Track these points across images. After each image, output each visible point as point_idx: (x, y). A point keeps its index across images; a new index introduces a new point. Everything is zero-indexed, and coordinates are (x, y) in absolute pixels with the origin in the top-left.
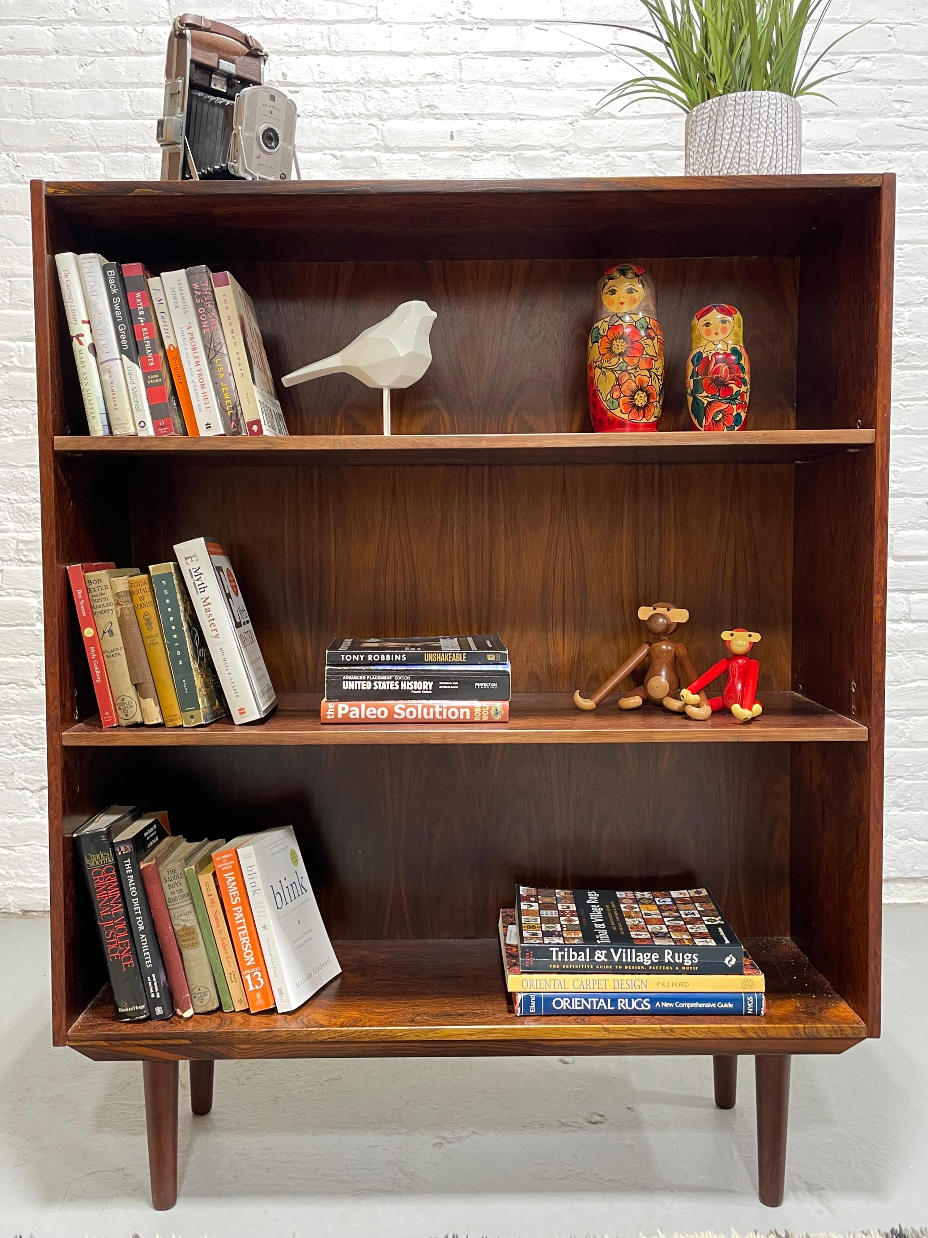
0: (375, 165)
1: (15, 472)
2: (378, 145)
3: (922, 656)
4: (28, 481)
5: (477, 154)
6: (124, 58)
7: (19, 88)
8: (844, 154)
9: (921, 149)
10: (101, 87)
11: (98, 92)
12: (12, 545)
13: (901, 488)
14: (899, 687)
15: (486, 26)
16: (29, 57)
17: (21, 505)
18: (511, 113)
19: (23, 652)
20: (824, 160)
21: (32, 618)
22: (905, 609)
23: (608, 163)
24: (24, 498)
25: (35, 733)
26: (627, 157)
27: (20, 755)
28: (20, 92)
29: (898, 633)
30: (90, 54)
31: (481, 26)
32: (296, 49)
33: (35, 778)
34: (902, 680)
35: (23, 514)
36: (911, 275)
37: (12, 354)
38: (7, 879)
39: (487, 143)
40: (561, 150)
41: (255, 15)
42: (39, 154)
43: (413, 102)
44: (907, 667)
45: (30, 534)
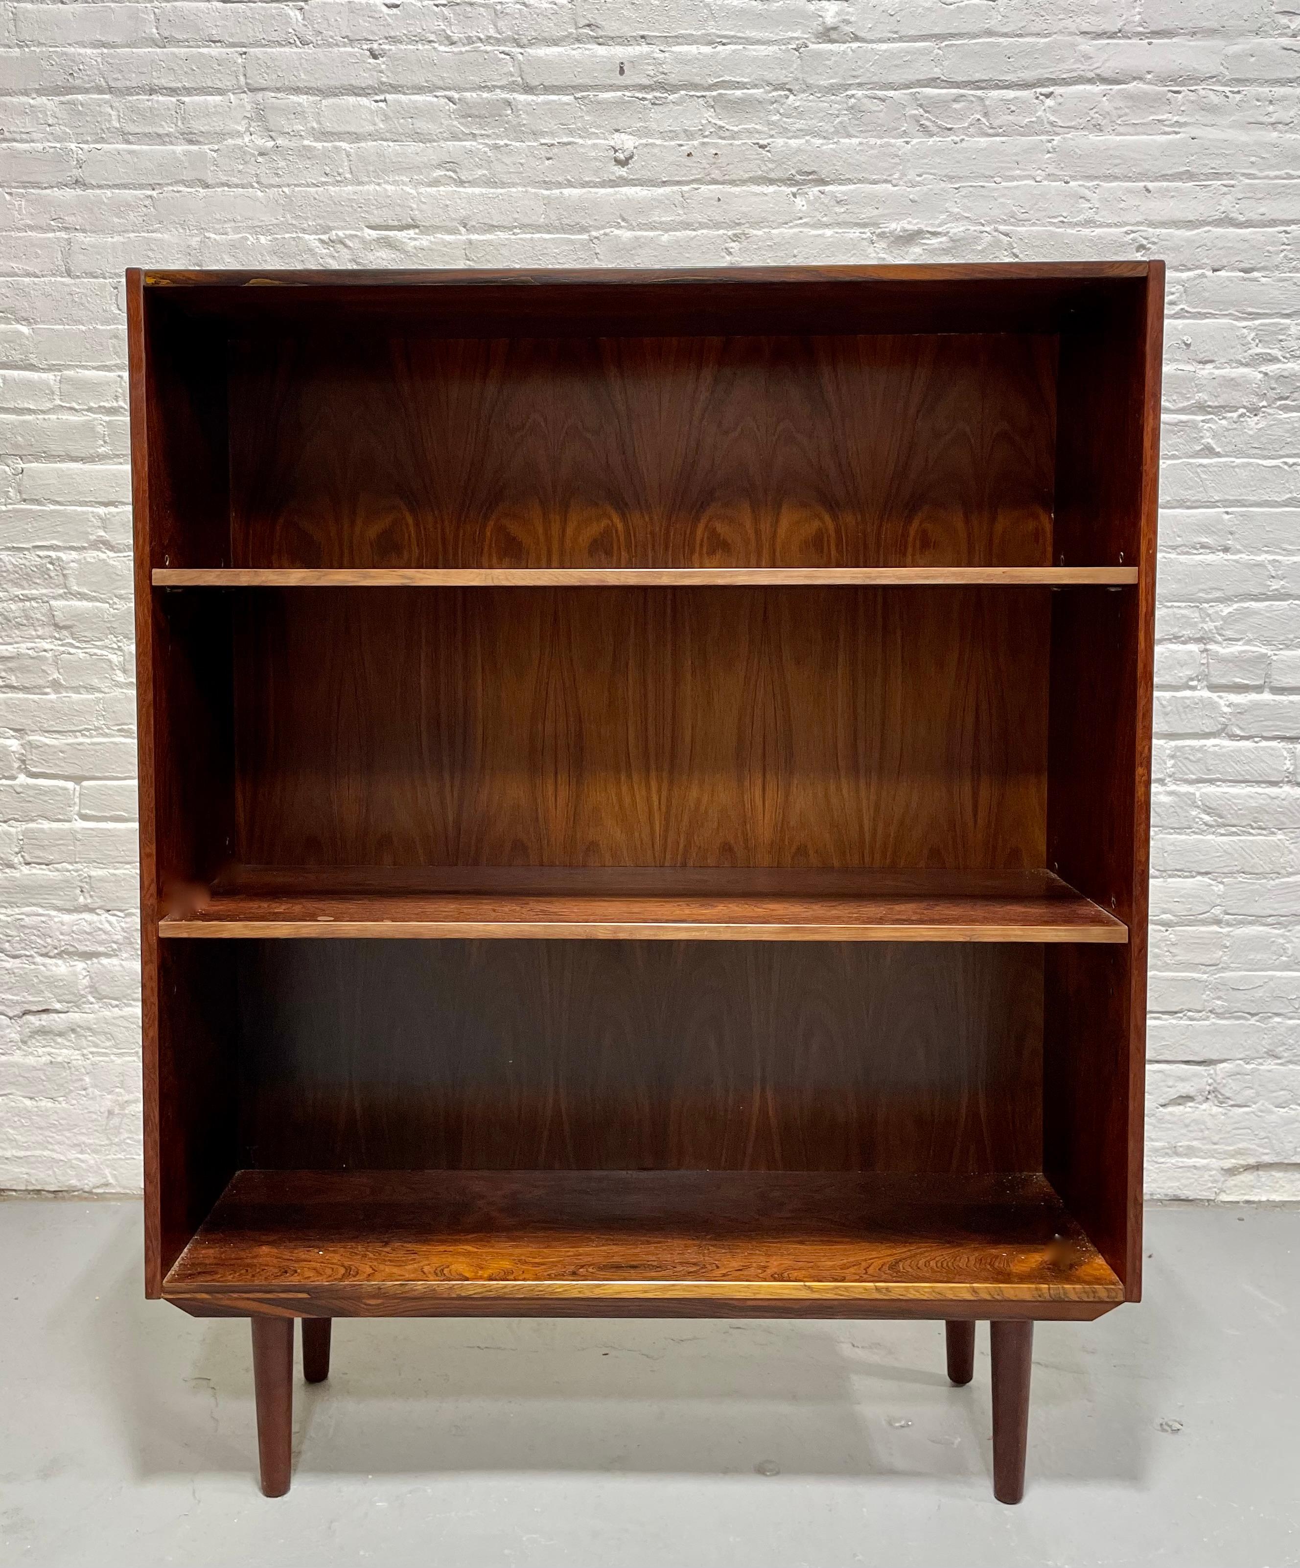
0: (509, 112)
2: (513, 82)
5: (658, 94)
8: (1202, 93)
11: (110, 7)
13: (1283, 587)
14: (1277, 881)
18: (708, 35)
20: (1172, 100)
21: (11, 768)
22: (1288, 765)
23: (852, 108)
25: (14, 933)
26: (880, 99)
29: (1276, 801)
33: (15, 998)
34: (1283, 872)
39: (673, 79)
40: (782, 89)
42: (24, 99)
43: (566, 19)
44: (1290, 852)
45: (9, 647)
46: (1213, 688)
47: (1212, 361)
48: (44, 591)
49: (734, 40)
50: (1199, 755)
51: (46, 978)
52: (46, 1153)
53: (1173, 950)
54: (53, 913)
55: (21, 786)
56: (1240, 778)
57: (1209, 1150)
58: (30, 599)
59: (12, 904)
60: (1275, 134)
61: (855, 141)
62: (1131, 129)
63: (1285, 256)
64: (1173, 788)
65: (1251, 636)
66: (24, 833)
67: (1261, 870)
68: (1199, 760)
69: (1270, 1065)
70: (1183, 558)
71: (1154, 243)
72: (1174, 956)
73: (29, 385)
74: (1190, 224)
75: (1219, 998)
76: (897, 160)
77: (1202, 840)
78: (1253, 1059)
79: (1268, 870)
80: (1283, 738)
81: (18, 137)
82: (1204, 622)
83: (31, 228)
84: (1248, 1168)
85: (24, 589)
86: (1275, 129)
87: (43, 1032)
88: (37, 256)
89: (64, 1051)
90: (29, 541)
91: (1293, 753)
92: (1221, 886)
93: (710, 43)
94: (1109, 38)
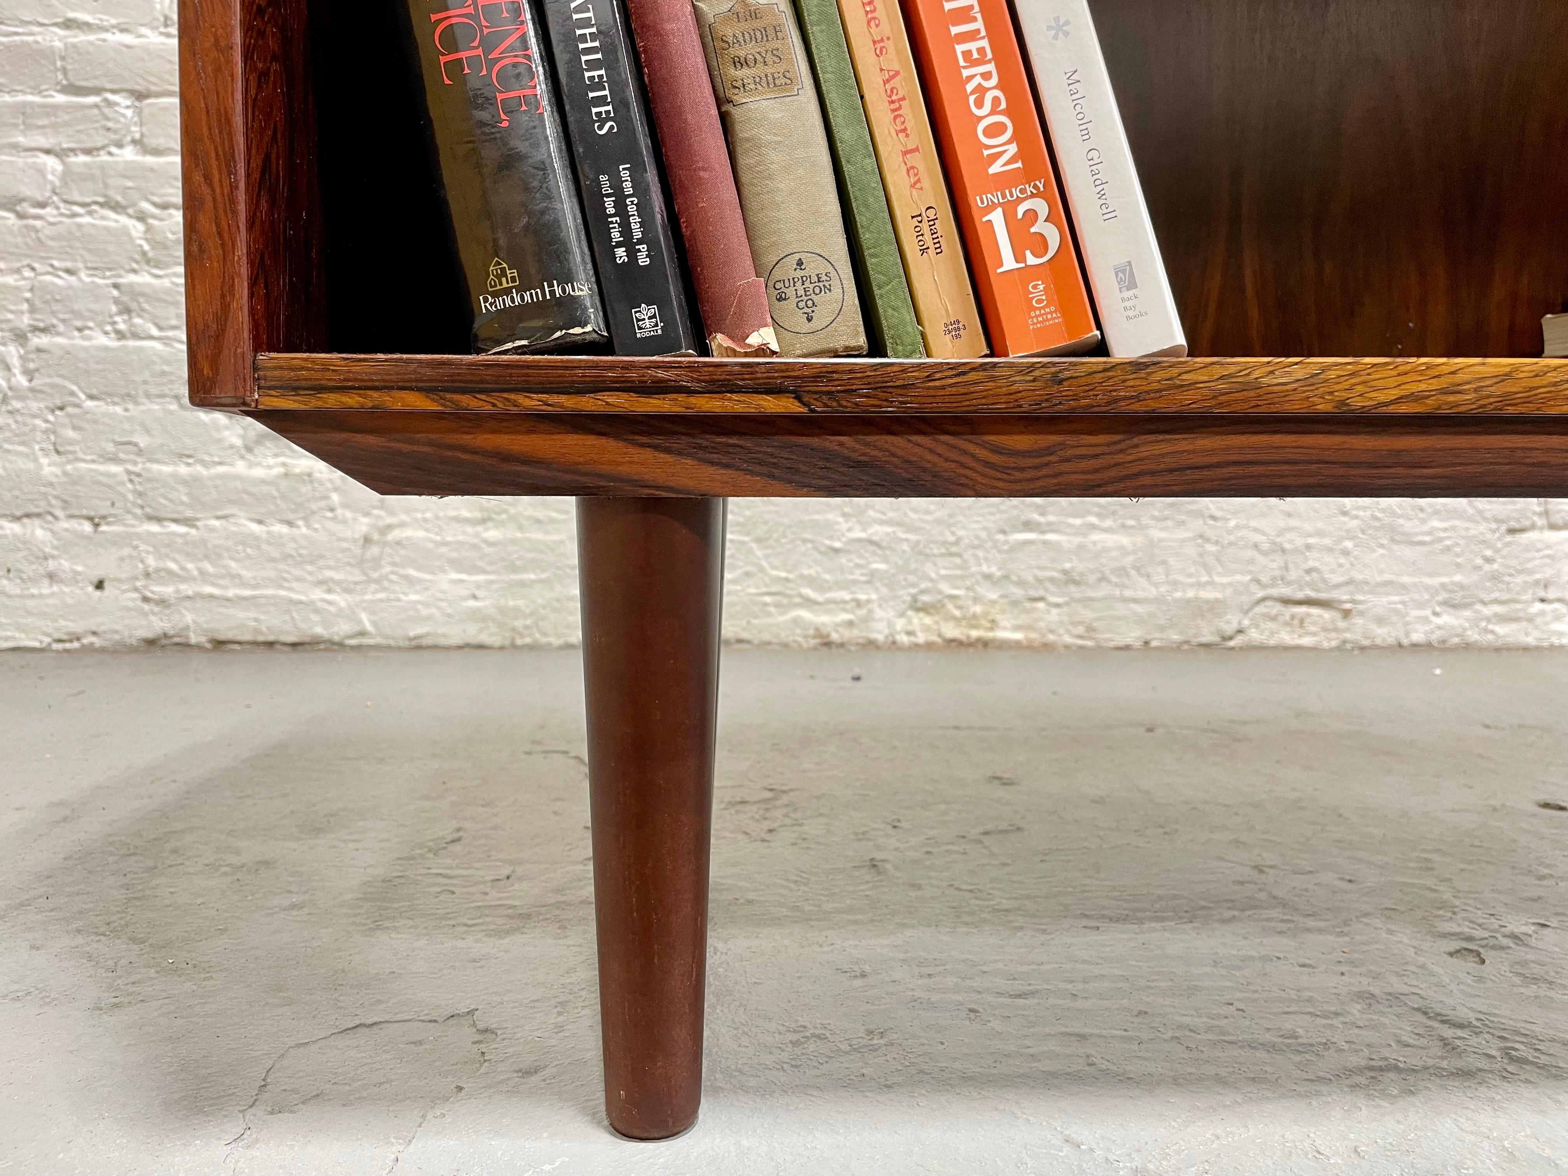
38: (182, 579)
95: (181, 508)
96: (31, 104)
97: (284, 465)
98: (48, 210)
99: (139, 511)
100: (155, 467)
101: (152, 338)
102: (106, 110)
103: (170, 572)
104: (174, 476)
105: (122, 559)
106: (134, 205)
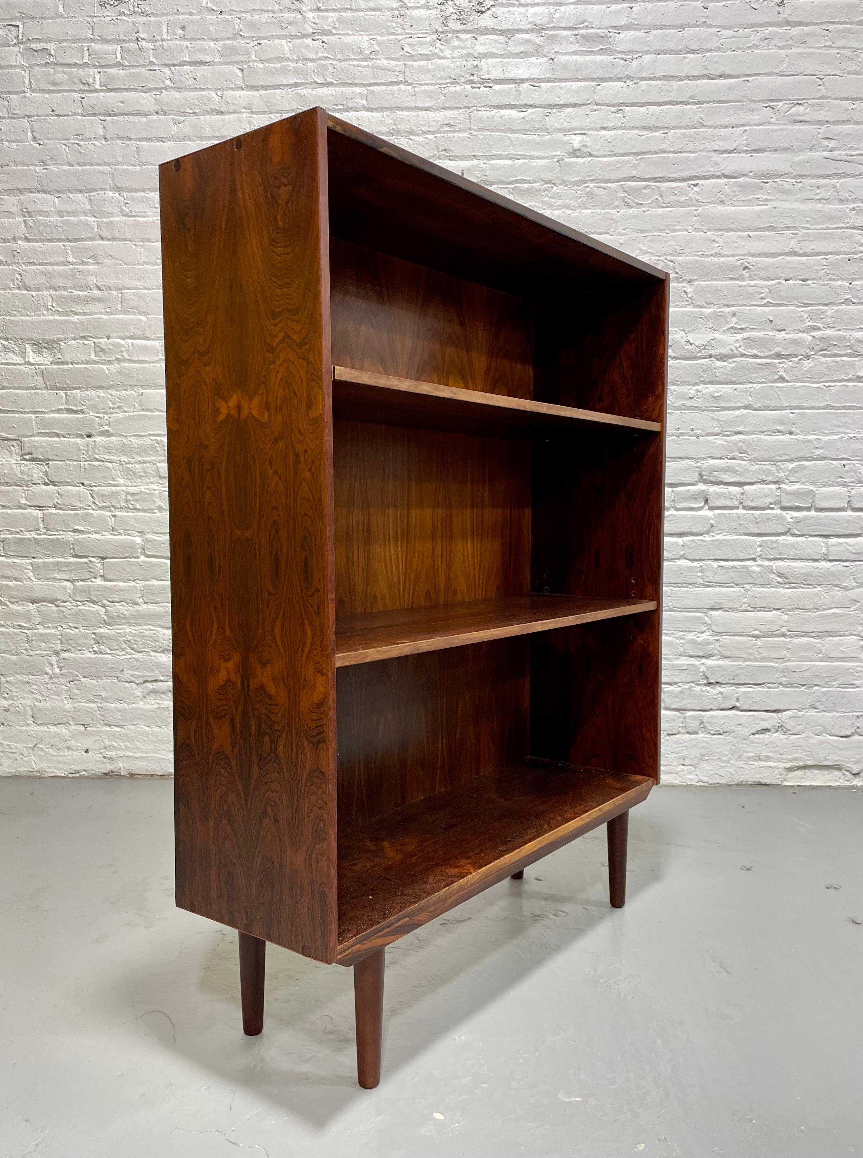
1: (125, 440)
3: (838, 589)
4: (134, 447)
6: (208, 117)
7: (128, 142)
8: (780, 183)
9: (844, 177)
10: (190, 140)
11: (188, 144)
12: (122, 496)
13: (822, 453)
14: (817, 613)
15: (491, 85)
16: (136, 118)
17: (129, 466)
18: (510, 154)
19: (131, 578)
20: (764, 187)
21: (137, 552)
22: (824, 550)
23: (588, 193)
24: (131, 460)
25: (139, 640)
26: (603, 188)
27: (128, 656)
28: (129, 145)
29: (817, 570)
30: (182, 114)
31: (487, 85)
32: (340, 107)
33: (140, 674)
34: (820, 608)
35: (130, 472)
36: (834, 280)
37: (123, 349)
38: (119, 749)
39: (491, 178)
40: (550, 183)
41: (309, 81)
42: (143, 194)
43: (433, 147)
44: (825, 598)
45: (136, 488)
46: (784, 508)
47: (784, 330)
48: (154, 458)
49: (524, 157)
50: (775, 545)
51: (156, 663)
52: (157, 755)
53: (759, 650)
54: (159, 629)
55: (142, 562)
56: (797, 557)
57: (778, 758)
58: (146, 462)
59: (138, 624)
60: (820, 205)
61: (589, 211)
62: (741, 203)
63: (825, 272)
64: (760, 562)
65: (804, 480)
66: (144, 586)
67: (808, 607)
68: (775, 548)
69: (812, 713)
70: (767, 438)
71: (753, 266)
72: (760, 654)
73: (145, 347)
74: (773, 255)
75: (784, 676)
76: (612, 221)
77: (775, 591)
78: (803, 709)
79: (812, 607)
80: (821, 536)
81: (139, 214)
82: (779, 472)
83: (147, 263)
84: (799, 768)
85: (143, 457)
86: (820, 202)
87: (154, 692)
88: (150, 278)
89: (166, 702)
90: (146, 431)
91: (826, 544)
92: (786, 616)
93: (511, 159)
94: (729, 153)
95: (118, 721)
96: (61, 562)
97: (158, 703)
98: (67, 603)
99: (102, 722)
100: (109, 704)
101: (108, 654)
102: (90, 565)
103: (114, 746)
104: (116, 708)
105: (95, 741)
106: (101, 601)
